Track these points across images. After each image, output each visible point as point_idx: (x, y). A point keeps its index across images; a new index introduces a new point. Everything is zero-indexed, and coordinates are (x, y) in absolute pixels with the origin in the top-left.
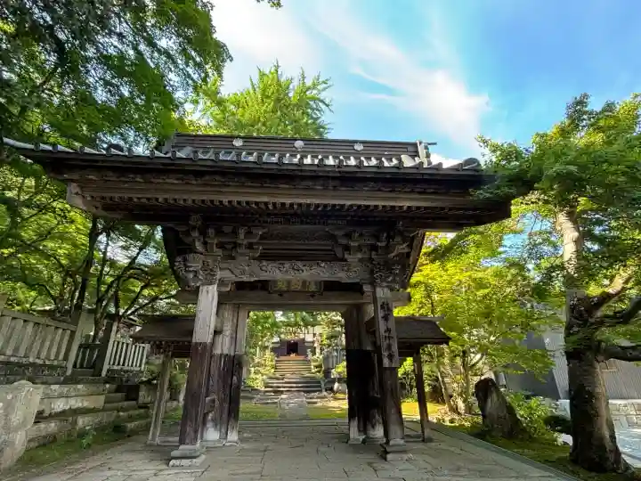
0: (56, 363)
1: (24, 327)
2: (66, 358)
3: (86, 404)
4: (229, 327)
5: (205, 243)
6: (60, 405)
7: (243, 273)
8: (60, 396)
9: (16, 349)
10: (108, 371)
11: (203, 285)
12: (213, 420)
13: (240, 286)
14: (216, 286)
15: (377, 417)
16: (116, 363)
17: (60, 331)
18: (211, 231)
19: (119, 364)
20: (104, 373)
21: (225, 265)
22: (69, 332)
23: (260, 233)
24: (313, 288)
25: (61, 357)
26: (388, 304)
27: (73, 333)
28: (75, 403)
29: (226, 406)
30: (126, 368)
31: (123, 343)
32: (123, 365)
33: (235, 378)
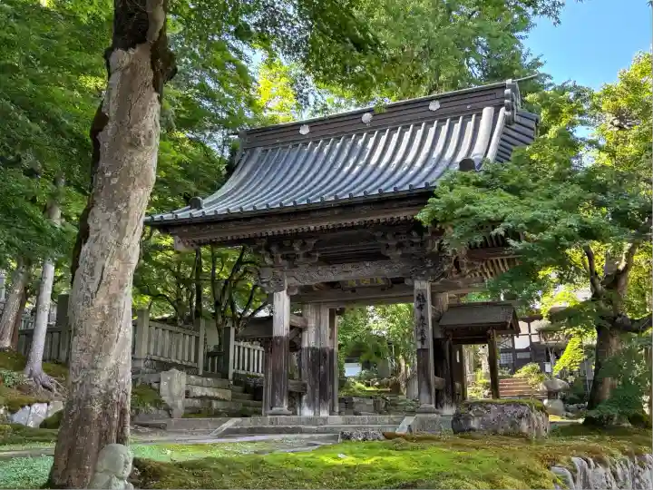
0: (190, 364)
1: (163, 335)
2: (196, 360)
3: (217, 395)
4: (313, 325)
5: (272, 257)
6: (198, 391)
7: (305, 278)
8: (197, 385)
9: (162, 352)
10: (234, 374)
11: (276, 291)
12: (307, 401)
13: (306, 289)
14: (285, 291)
15: (445, 398)
16: (241, 367)
17: (187, 337)
18: (274, 249)
19: (243, 369)
20: (230, 376)
21: (290, 273)
22: (194, 338)
23: (313, 243)
24: (381, 282)
25: (193, 359)
26: (423, 296)
27: (197, 338)
28: (209, 392)
29: (317, 390)
30: (251, 373)
31: (244, 348)
32: (248, 370)
33: (322, 367)
